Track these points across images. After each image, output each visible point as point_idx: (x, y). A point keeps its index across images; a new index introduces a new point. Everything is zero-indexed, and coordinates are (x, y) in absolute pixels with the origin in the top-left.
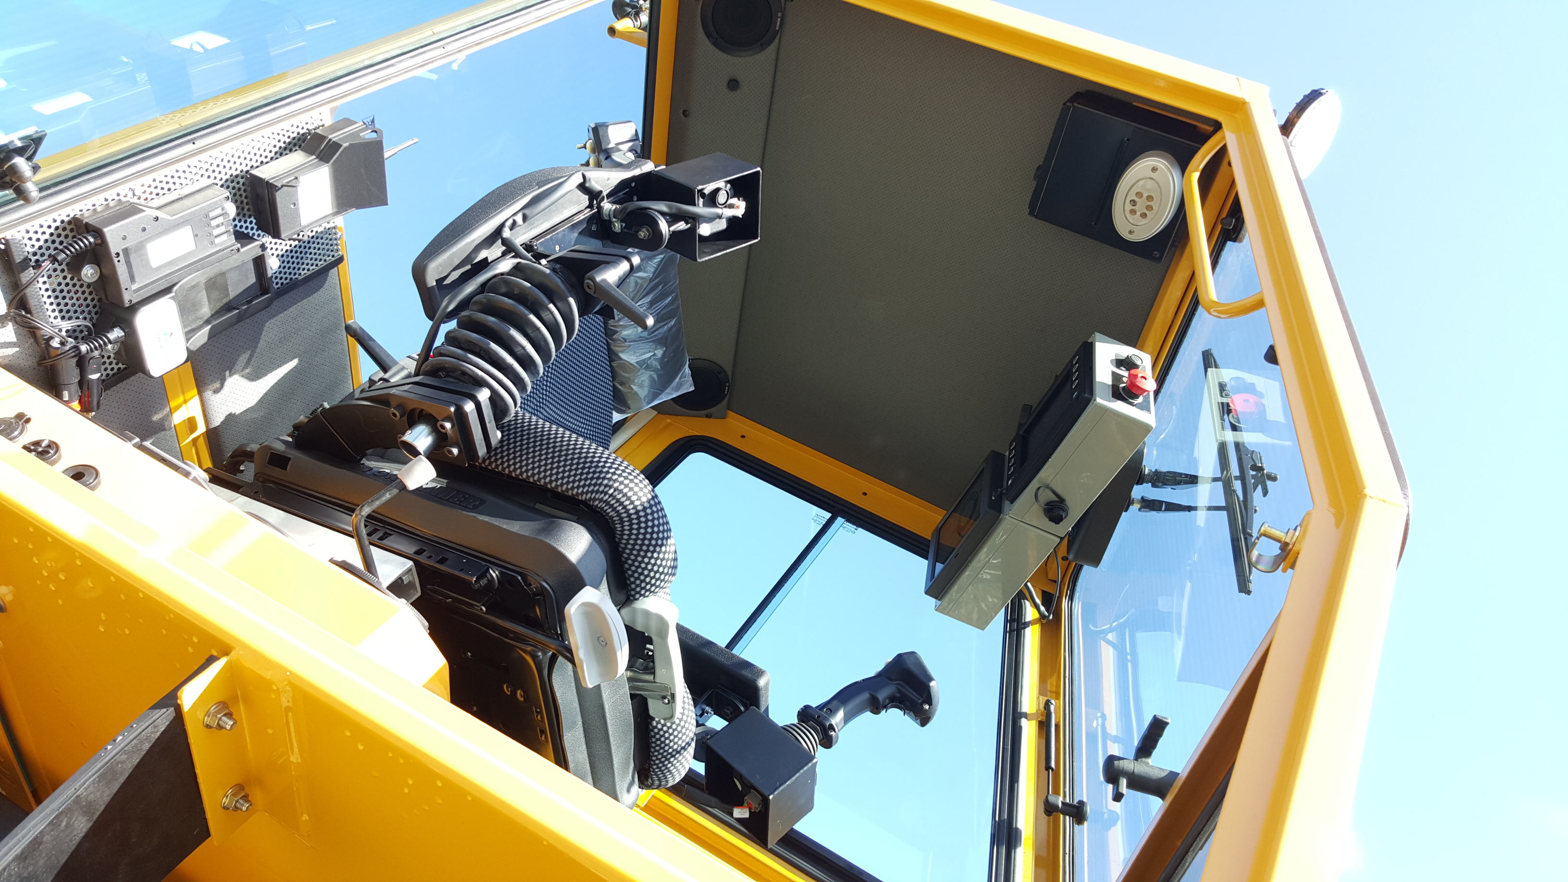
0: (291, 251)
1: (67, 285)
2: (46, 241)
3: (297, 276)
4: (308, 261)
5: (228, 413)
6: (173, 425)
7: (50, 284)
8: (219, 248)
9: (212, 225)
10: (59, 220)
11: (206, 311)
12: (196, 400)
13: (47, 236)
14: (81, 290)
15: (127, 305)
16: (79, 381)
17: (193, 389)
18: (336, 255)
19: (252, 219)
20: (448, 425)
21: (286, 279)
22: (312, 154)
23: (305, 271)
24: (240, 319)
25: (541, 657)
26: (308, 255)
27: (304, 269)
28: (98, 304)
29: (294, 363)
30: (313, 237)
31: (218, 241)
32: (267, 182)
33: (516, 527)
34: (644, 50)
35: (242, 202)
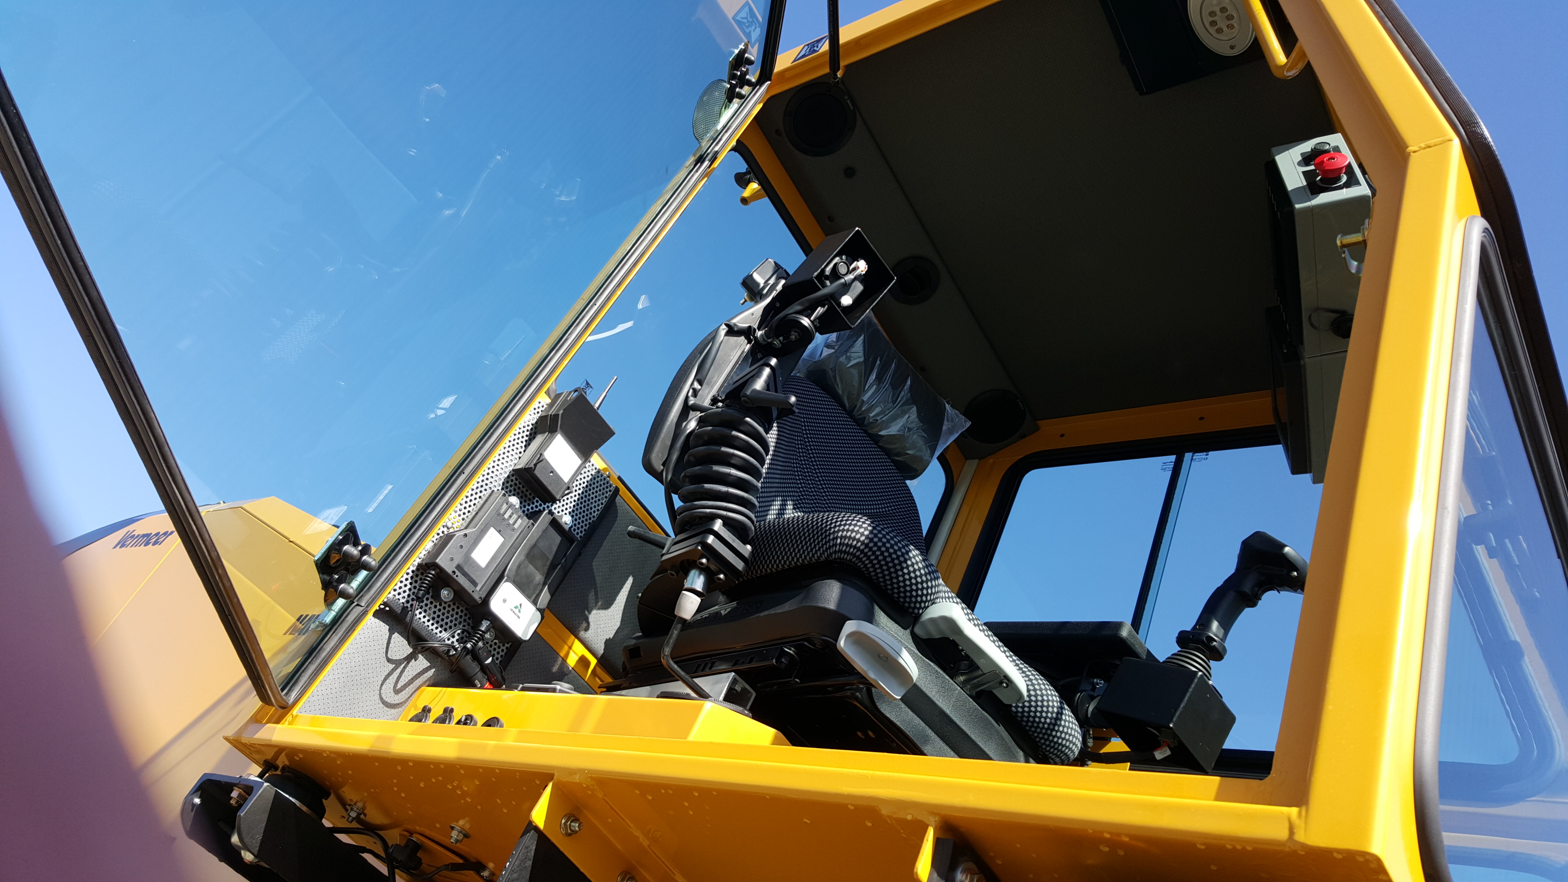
0: (578, 505)
1: (440, 610)
2: (410, 590)
3: (592, 519)
4: (594, 504)
5: (604, 641)
6: (571, 668)
7: (429, 616)
8: (520, 531)
9: (506, 518)
10: (410, 571)
11: (539, 577)
12: (577, 642)
13: (409, 586)
14: (450, 609)
15: (480, 602)
16: (481, 669)
17: (570, 636)
18: (611, 489)
19: (537, 499)
20: (704, 561)
21: (586, 525)
22: (545, 432)
23: (597, 512)
24: (566, 572)
25: (859, 696)
26: (591, 501)
27: (594, 512)
28: (467, 612)
29: (630, 580)
30: (587, 486)
31: (516, 526)
32: (525, 468)
33: (787, 607)
34: (767, 199)
35: (523, 492)
